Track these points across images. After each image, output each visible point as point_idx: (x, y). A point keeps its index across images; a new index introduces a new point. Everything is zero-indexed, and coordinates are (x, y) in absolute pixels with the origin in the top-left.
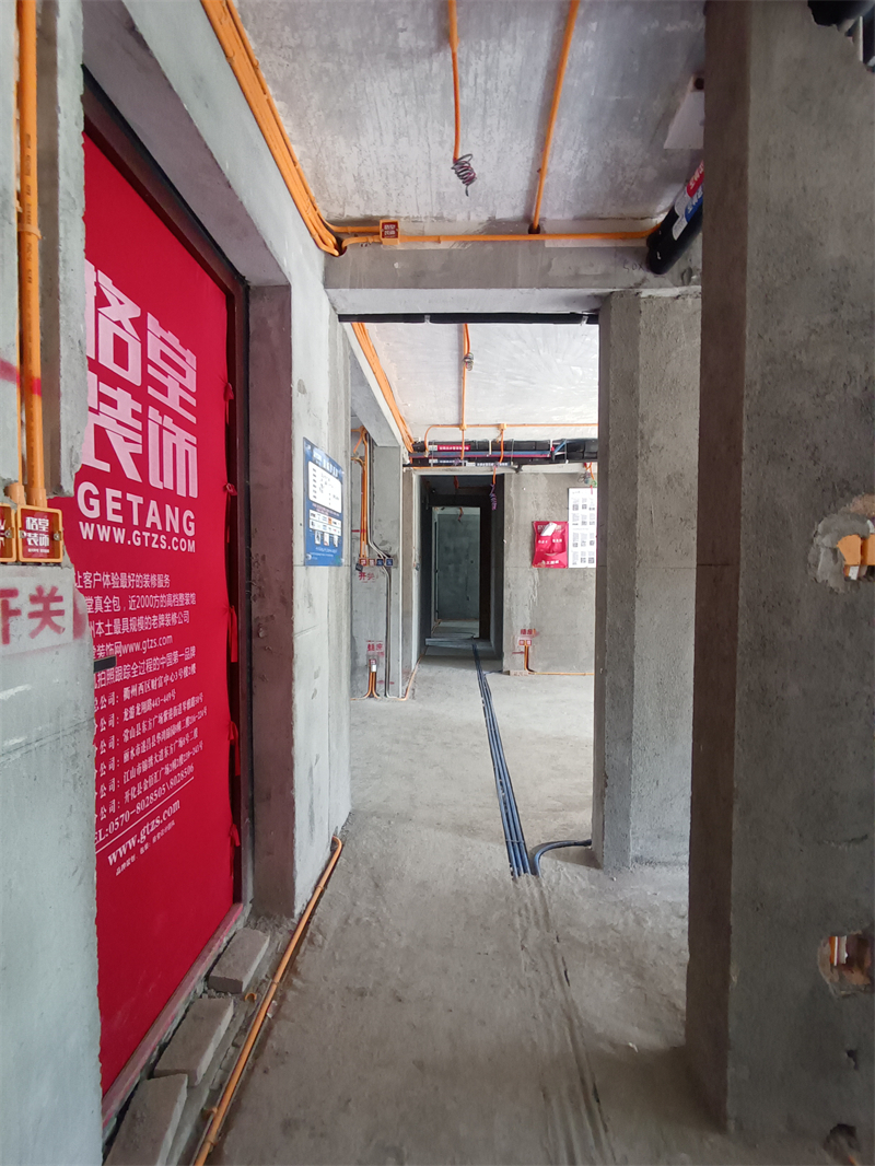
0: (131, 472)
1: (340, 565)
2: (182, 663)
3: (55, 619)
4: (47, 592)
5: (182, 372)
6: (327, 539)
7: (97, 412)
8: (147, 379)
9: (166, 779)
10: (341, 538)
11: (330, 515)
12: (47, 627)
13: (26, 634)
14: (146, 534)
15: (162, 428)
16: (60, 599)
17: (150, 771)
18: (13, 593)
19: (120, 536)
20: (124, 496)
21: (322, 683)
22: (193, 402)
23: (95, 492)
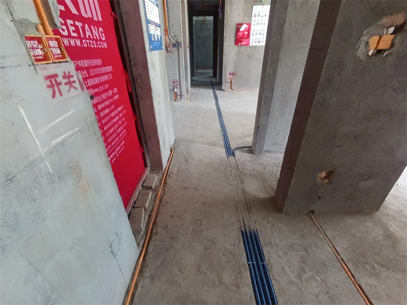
1: (162, 49)
2: (114, 95)
3: (73, 84)
4: (67, 74)
6: (156, 38)
9: (118, 134)
10: (161, 36)
11: (156, 26)
12: (72, 88)
13: (67, 93)
16: (72, 76)
17: (113, 132)
18: (56, 76)
21: (162, 98)
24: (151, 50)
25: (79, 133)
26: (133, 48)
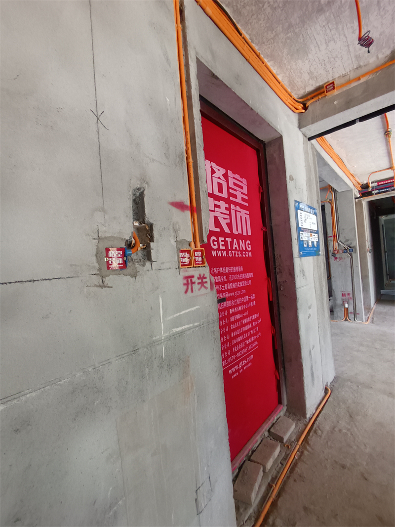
0: (227, 230)
1: (319, 255)
2: (250, 301)
3: (205, 285)
4: (202, 276)
5: (242, 188)
6: (310, 244)
7: (214, 211)
8: (230, 194)
9: (247, 346)
10: (318, 242)
11: (311, 232)
12: (203, 287)
13: (197, 290)
14: (233, 252)
15: (236, 211)
16: (206, 278)
17: (241, 342)
18: (193, 277)
19: (225, 254)
20: (225, 239)
21: (314, 311)
22: (246, 198)
23: (216, 239)
24: (300, 256)
25: (198, 328)
26: (280, 256)
